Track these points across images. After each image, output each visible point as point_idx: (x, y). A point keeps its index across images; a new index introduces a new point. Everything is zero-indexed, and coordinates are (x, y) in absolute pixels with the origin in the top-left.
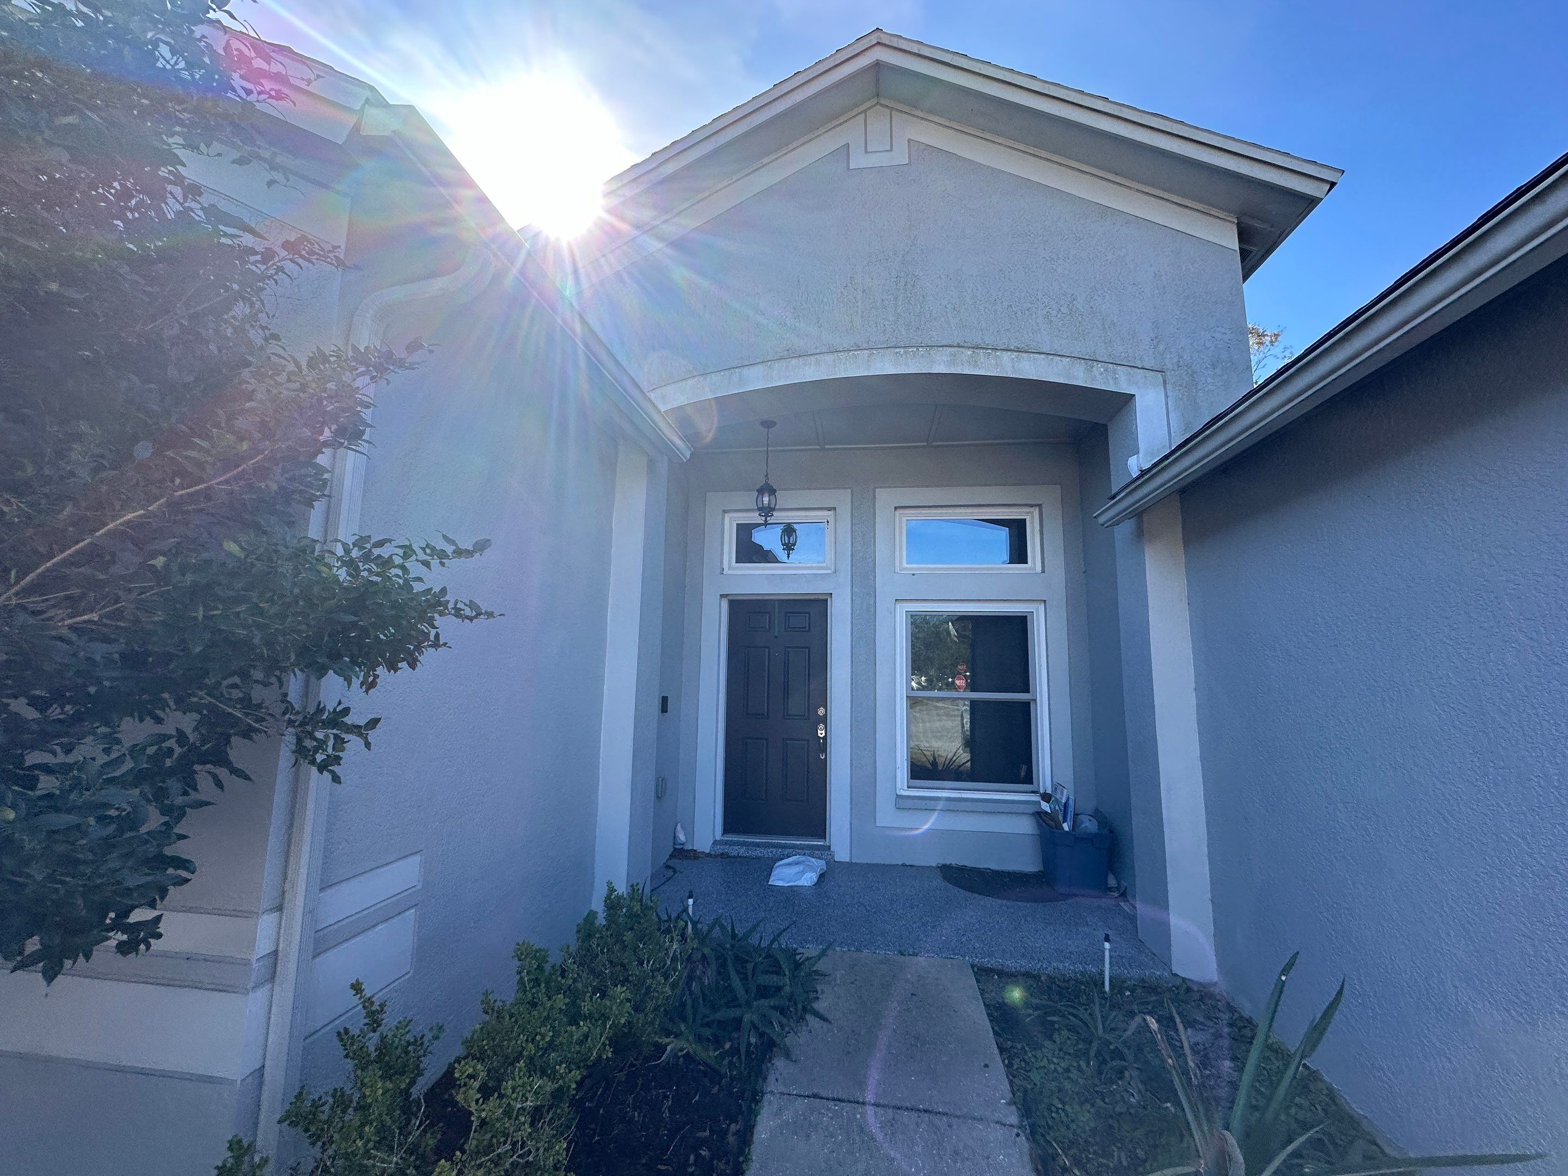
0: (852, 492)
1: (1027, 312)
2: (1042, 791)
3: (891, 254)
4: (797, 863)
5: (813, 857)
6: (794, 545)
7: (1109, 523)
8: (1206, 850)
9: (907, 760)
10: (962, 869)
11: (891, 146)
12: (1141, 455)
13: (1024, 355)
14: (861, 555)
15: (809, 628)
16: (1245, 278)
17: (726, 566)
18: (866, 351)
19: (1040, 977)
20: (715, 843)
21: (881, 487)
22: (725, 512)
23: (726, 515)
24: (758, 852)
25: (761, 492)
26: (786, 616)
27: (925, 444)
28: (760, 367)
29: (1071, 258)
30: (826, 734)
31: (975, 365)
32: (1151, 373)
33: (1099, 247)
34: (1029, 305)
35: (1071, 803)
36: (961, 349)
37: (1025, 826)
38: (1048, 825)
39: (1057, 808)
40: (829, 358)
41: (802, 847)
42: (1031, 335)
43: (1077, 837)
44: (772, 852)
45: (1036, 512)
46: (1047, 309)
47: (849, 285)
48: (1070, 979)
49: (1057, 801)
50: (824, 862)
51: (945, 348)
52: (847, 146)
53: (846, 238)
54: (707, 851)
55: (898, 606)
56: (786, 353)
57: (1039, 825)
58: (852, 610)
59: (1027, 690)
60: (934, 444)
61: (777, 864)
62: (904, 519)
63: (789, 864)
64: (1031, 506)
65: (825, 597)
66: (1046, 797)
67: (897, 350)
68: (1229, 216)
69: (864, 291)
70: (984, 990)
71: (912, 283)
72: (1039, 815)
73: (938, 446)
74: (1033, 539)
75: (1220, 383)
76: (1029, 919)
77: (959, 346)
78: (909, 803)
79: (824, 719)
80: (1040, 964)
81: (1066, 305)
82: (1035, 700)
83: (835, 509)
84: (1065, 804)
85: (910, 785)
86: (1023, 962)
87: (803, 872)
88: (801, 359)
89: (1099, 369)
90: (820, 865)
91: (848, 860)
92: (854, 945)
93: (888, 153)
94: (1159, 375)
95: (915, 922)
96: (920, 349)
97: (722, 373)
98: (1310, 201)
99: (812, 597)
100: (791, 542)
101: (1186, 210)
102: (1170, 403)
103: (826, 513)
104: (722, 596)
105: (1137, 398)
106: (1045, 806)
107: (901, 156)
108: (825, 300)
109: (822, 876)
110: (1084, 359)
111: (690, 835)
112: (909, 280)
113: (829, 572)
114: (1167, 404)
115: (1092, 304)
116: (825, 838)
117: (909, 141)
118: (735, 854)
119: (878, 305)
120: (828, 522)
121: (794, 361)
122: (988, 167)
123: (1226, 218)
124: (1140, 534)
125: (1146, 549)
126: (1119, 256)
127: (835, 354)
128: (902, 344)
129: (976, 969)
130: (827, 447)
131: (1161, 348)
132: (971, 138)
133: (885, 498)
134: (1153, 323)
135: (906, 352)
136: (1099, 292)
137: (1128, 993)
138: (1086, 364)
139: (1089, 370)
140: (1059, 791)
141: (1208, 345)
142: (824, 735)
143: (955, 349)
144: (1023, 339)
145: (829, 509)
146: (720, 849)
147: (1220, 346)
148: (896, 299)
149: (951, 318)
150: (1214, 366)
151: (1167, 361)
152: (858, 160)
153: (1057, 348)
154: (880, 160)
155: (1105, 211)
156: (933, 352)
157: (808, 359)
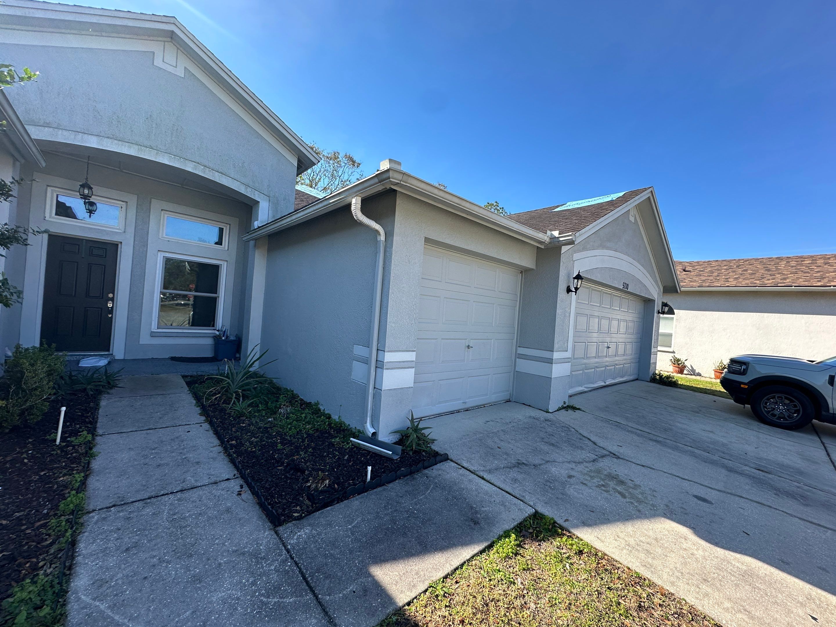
0: (138, 197)
1: (227, 160)
2: (217, 328)
3: (171, 114)
4: (94, 359)
5: (103, 357)
6: (95, 211)
9: (158, 317)
11: (176, 65)
12: (259, 221)
13: (224, 176)
14: (140, 227)
15: (106, 256)
16: (298, 175)
17: (47, 215)
18: (155, 151)
21: (155, 199)
22: (48, 186)
23: (49, 189)
25: (83, 186)
26: (90, 248)
27: (180, 186)
28: (95, 137)
30: (113, 305)
32: (266, 196)
33: (255, 148)
34: (228, 158)
37: (209, 341)
38: (217, 339)
39: (222, 333)
40: (135, 146)
41: (95, 355)
42: (227, 169)
43: (227, 341)
44: (77, 357)
45: (229, 226)
46: (234, 162)
47: (149, 118)
49: (222, 331)
50: (110, 359)
51: (192, 162)
52: (154, 52)
55: (159, 253)
56: (111, 136)
57: (214, 340)
58: (133, 251)
59: (215, 293)
60: (185, 187)
61: (82, 360)
62: (166, 216)
63: (90, 359)
64: (226, 224)
65: (116, 243)
67: (171, 155)
68: (296, 155)
69: (156, 124)
71: (180, 130)
72: (215, 337)
74: (225, 238)
75: (286, 206)
77: (198, 163)
78: (158, 334)
79: (112, 299)
81: (241, 163)
82: (219, 296)
83: (127, 202)
84: (225, 331)
85: (159, 326)
87: (98, 362)
88: (120, 142)
89: (249, 190)
90: (107, 360)
91: (122, 358)
93: (174, 68)
94: (268, 198)
96: (181, 158)
99: (109, 242)
102: (270, 208)
103: (122, 204)
104: (44, 232)
105: (260, 203)
106: (218, 333)
107: (180, 72)
108: (135, 120)
109: (109, 363)
110: (245, 184)
112: (179, 128)
113: (120, 231)
115: (250, 167)
116: (110, 352)
117: (186, 68)
119: (163, 133)
120: (122, 207)
121: (116, 141)
123: (294, 154)
124: (256, 246)
125: (257, 251)
127: (139, 146)
128: (173, 153)
129: (182, 376)
131: (270, 189)
133: (156, 205)
134: (269, 180)
135: (174, 158)
136: (253, 163)
138: (246, 186)
139: (246, 189)
140: (223, 328)
141: (284, 192)
142: (111, 306)
144: (224, 170)
145: (123, 202)
147: (287, 194)
148: (172, 134)
149: (196, 151)
151: (271, 194)
152: (158, 62)
153: (236, 177)
154: (170, 69)
155: (259, 136)
156: (187, 162)
157: (125, 143)
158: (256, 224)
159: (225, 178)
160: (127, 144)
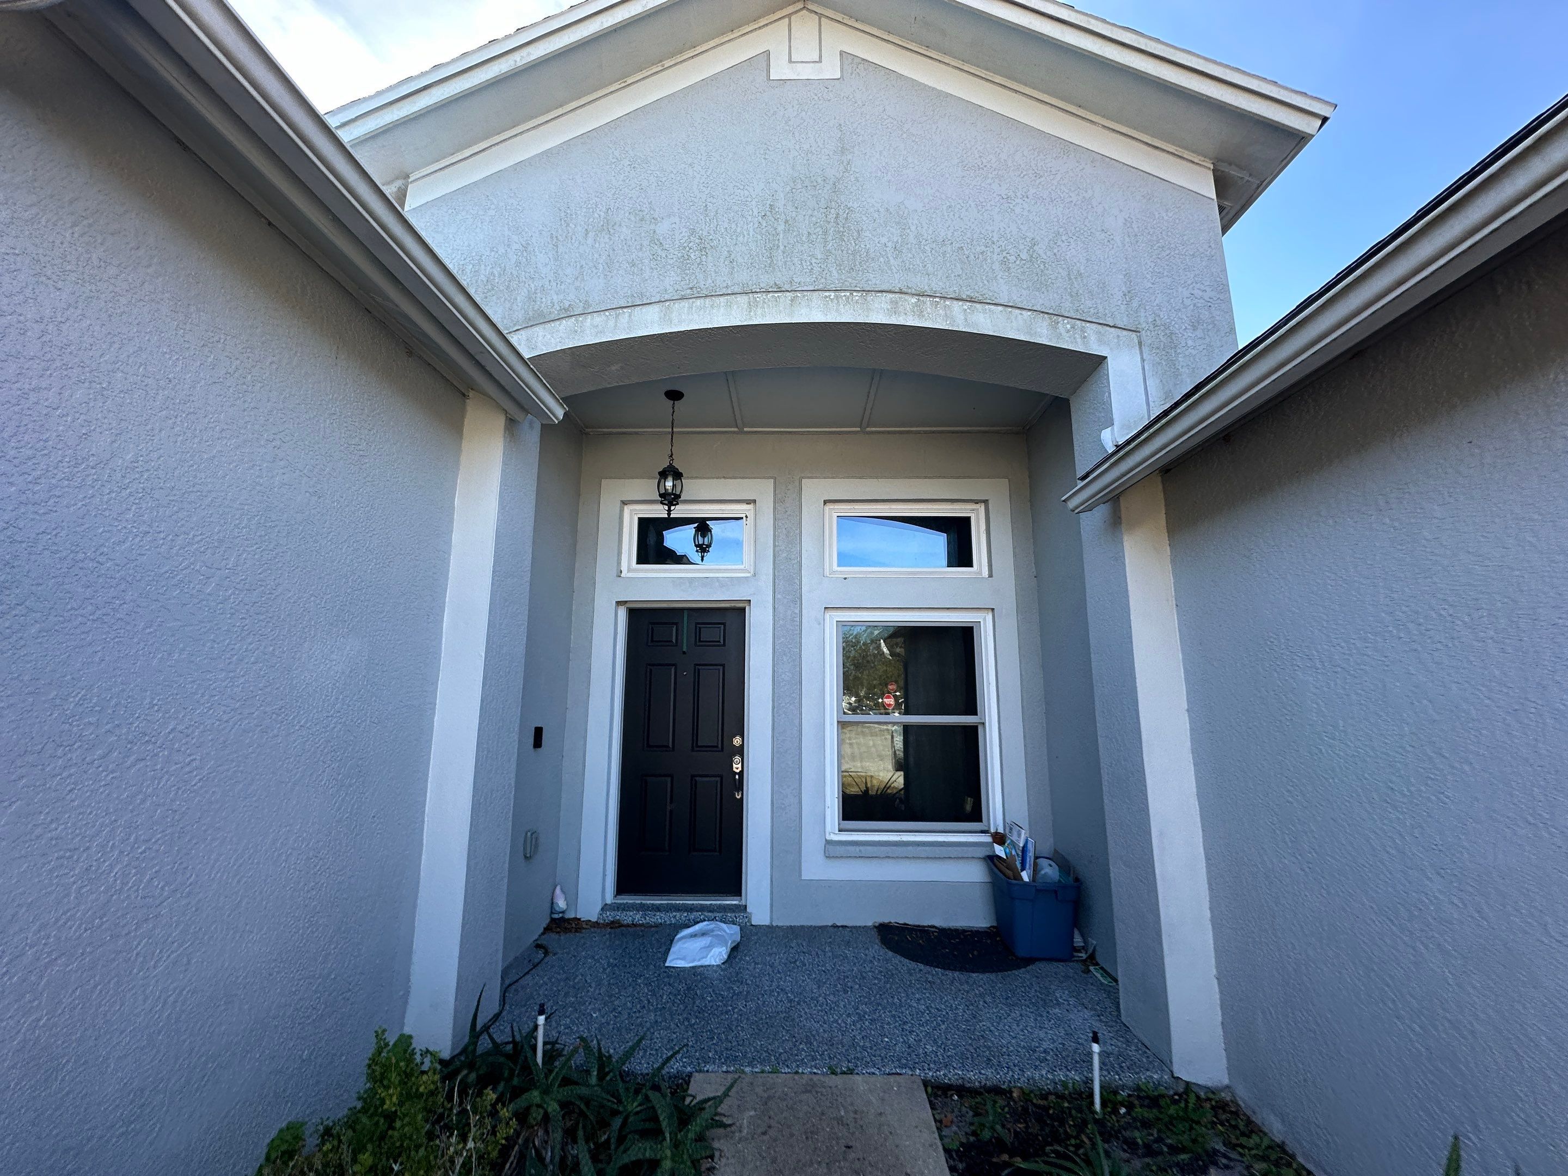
0: (775, 483)
1: (980, 256)
2: (992, 830)
3: (819, 180)
4: (703, 934)
5: (725, 923)
6: (710, 547)
7: (1082, 507)
8: (1208, 914)
9: (838, 798)
10: (904, 929)
11: (820, 57)
12: (1115, 427)
13: (978, 306)
14: (785, 555)
15: (725, 641)
16: (1225, 229)
17: (624, 567)
18: (788, 294)
19: (1011, 1092)
20: (605, 908)
21: (809, 478)
22: (624, 503)
23: (626, 507)
24: (659, 918)
25: (663, 475)
26: (696, 627)
27: (859, 429)
28: (656, 308)
29: (1031, 197)
30: (742, 767)
31: (921, 315)
32: (1125, 333)
33: (1062, 187)
34: (983, 248)
35: (1030, 847)
36: (903, 296)
37: (975, 873)
38: (1004, 874)
39: (1014, 853)
40: (743, 299)
41: (710, 909)
42: (986, 282)
43: (1039, 889)
44: (675, 917)
45: (982, 508)
46: (1004, 254)
47: (768, 213)
48: (1050, 1093)
49: (1014, 844)
50: (736, 928)
51: (885, 294)
52: (768, 53)
53: (765, 159)
54: (594, 919)
55: (828, 615)
56: (689, 291)
57: (991, 872)
58: (774, 620)
59: (974, 712)
60: (868, 429)
61: (678, 936)
62: (834, 515)
63: (694, 936)
64: (977, 502)
65: (741, 605)
66: (1000, 839)
67: (827, 294)
68: (1204, 161)
69: (786, 222)
70: (941, 1121)
71: (845, 215)
72: (992, 859)
73: (872, 433)
74: (978, 539)
75: (1202, 347)
76: (988, 999)
77: (901, 292)
78: (841, 850)
79: (740, 751)
80: (1011, 1073)
81: (1025, 250)
82: (983, 724)
83: (754, 501)
84: (1023, 847)
85: (842, 827)
86: (989, 1072)
87: (709, 947)
88: (708, 300)
89: (1064, 325)
90: (731, 932)
91: (767, 923)
92: (770, 1061)
93: (817, 64)
94: (1134, 335)
95: (849, 1015)
96: (855, 294)
97: (607, 313)
98: (1298, 139)
99: (727, 605)
100: (706, 543)
101: (1157, 152)
102: (1146, 367)
103: (744, 507)
104: (619, 603)
105: (1109, 360)
106: (999, 851)
107: (831, 69)
108: (739, 230)
109: (735, 949)
110: (1047, 313)
111: (572, 899)
112: (841, 212)
113: (748, 575)
114: (1143, 369)
115: (1055, 251)
116: (741, 896)
117: (842, 53)
118: (629, 921)
119: (804, 238)
120: (746, 517)
121: (698, 302)
122: (934, 89)
123: (1200, 162)
124: (1116, 522)
125: (1125, 538)
126: (1084, 197)
127: (751, 295)
128: (832, 287)
129: (929, 1089)
130: (745, 429)
131: (1135, 304)
132: (914, 55)
133: (814, 490)
134: (1125, 275)
135: (837, 297)
136: (1064, 238)
137: (1123, 1110)
138: (1050, 319)
139: (1054, 326)
140: (1015, 833)
141: (1188, 302)
142: (740, 769)
143: (897, 295)
144: (977, 288)
145: (748, 502)
146: (609, 916)
147: (1199, 305)
148: (825, 233)
149: (891, 258)
150: (1195, 328)
151: (1142, 320)
152: (780, 70)
153: (1017, 300)
154: (806, 72)
155: (1068, 146)
156: (870, 297)
157: (717, 300)
158: (1110, 438)
159: (984, 312)
160: (722, 299)
